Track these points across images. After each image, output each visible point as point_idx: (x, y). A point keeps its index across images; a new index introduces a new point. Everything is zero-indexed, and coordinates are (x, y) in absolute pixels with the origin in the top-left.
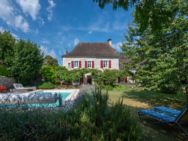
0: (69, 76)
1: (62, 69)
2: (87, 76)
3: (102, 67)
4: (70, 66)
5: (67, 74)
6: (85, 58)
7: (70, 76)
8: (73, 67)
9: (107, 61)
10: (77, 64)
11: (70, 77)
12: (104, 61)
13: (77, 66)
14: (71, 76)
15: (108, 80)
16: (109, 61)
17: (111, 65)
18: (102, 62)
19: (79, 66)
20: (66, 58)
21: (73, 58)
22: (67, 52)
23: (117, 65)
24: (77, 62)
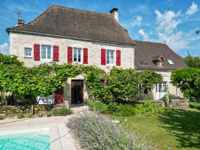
0: (31, 83)
1: (9, 63)
2: (72, 81)
3: (103, 62)
4: (30, 54)
5: (23, 78)
6: (68, 40)
7: (33, 83)
8: (37, 58)
9: (112, 52)
10: (49, 53)
11: (33, 85)
12: (108, 51)
13: (49, 57)
14: (36, 83)
15: (124, 93)
16: (117, 51)
17: (121, 59)
18: (103, 51)
19: (53, 58)
20: (20, 35)
21: (38, 38)
22: (19, 20)
23: (131, 60)
24: (49, 47)
